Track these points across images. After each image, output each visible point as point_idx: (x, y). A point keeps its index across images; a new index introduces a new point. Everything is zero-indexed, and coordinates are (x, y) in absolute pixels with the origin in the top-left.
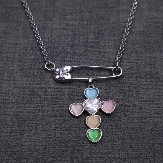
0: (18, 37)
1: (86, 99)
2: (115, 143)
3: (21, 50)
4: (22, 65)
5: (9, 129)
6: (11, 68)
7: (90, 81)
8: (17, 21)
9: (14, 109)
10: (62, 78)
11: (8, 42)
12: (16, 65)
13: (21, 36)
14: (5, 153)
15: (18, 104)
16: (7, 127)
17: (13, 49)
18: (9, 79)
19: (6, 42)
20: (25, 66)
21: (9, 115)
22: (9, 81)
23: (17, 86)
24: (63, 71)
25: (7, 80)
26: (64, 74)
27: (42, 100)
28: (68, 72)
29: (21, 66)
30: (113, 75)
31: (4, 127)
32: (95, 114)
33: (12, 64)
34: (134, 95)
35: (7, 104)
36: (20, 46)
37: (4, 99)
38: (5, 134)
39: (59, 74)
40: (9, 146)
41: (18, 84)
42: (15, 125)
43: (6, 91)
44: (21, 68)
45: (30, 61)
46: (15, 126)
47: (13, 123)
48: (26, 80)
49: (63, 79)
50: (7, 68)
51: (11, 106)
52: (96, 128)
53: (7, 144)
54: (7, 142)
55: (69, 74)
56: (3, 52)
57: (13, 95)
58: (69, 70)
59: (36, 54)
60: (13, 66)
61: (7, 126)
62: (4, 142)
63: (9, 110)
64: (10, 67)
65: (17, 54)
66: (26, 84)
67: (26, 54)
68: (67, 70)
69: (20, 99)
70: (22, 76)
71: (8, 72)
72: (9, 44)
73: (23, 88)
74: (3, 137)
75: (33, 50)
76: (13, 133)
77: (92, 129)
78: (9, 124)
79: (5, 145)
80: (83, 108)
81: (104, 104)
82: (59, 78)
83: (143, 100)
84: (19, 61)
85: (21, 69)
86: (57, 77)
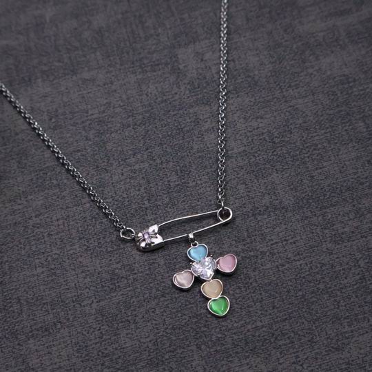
0: (68, 207)
1: (193, 262)
2: (251, 309)
3: (77, 223)
4: (86, 243)
5: (96, 333)
6: (72, 252)
7: (191, 236)
8: (59, 185)
9: (94, 305)
10: (150, 245)
11: (54, 218)
12: (77, 246)
13: (70, 205)
14: (102, 365)
15: (97, 297)
16: (93, 332)
17: (66, 225)
18: (73, 268)
19: (52, 218)
20: (91, 243)
21: (90, 314)
22: (74, 270)
23: (88, 273)
24: (148, 233)
25: (72, 269)
26: (152, 237)
27: (130, 282)
28: (156, 234)
29: (85, 245)
30: (220, 221)
31: (88, 333)
32: (212, 279)
33: (71, 246)
34: (258, 239)
35: (83, 301)
36: (74, 218)
37: (75, 296)
38: (93, 341)
39: (144, 240)
40: (104, 355)
41: (88, 271)
42: (103, 325)
43: (75, 284)
44: (86, 247)
45: (95, 234)
46: (104, 327)
47: (99, 324)
48: (98, 262)
49: (152, 245)
50: (66, 253)
51: (90, 302)
52: (219, 296)
53: (100, 353)
54: (100, 351)
55: (158, 235)
56: (52, 233)
57: (86, 288)
58: (156, 231)
59: (102, 223)
60: (74, 247)
61: (92, 330)
62: (95, 352)
63: (88, 308)
64: (70, 250)
65: (73, 230)
66: (101, 267)
67: (86, 227)
68: (154, 231)
69: (99, 290)
70: (91, 257)
71: (68, 259)
72: (58, 220)
73: (99, 274)
74: (91, 345)
75: (95, 218)
76: (104, 337)
77: (213, 299)
78: (94, 326)
79: (99, 355)
80: (193, 274)
81: (220, 262)
82: (146, 245)
83: (272, 242)
84: (80, 239)
85: (86, 249)
86: (143, 245)
